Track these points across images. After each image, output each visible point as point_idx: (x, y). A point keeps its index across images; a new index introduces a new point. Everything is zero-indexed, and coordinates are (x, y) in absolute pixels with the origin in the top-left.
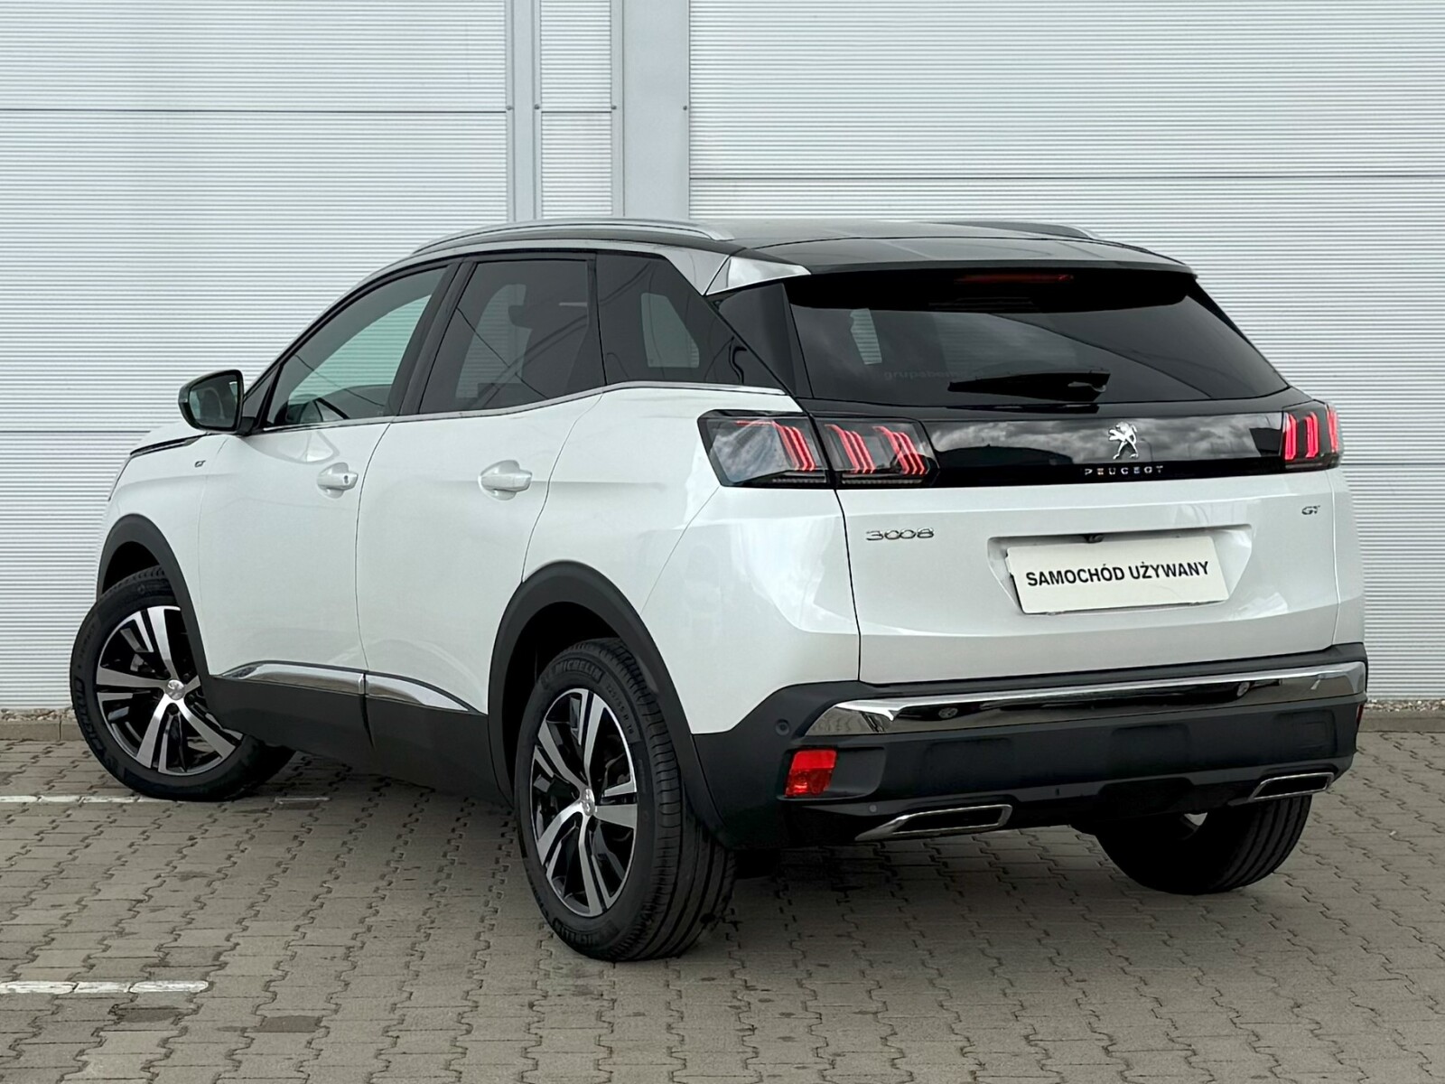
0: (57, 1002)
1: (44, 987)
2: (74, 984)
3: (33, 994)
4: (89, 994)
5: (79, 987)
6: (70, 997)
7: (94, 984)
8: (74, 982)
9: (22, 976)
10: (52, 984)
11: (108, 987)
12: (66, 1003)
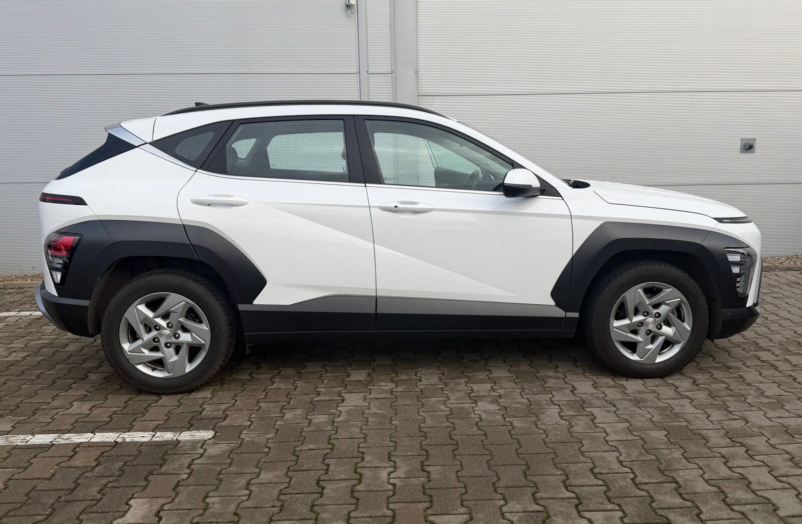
1: (139, 437)
2: (154, 434)
3: (132, 443)
6: (149, 444)
9: (134, 428)
10: (144, 434)
11: (168, 436)
12: (144, 449)
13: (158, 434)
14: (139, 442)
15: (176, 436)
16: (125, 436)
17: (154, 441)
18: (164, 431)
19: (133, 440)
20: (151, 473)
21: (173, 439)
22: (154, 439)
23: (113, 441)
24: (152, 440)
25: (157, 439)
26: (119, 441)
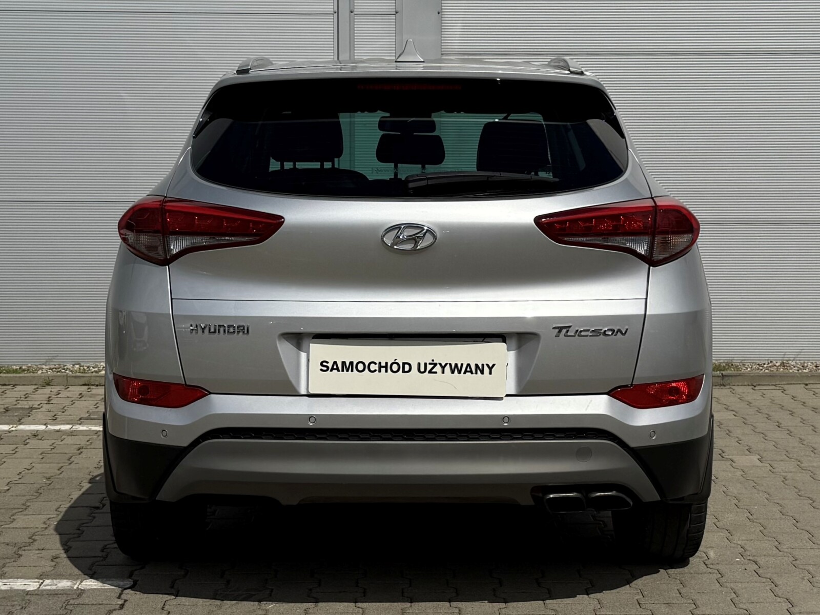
0: (28, 597)
1: (19, 584)
2: (42, 581)
3: (12, 591)
4: (50, 590)
5: (44, 583)
6: (38, 593)
7: (55, 581)
8: (42, 579)
9: (7, 574)
10: (27, 582)
11: (64, 584)
12: (33, 598)
13: (47, 582)
15: (76, 584)
19: (11, 588)
21: (73, 587)
22: (43, 587)
24: (41, 589)
25: (47, 588)
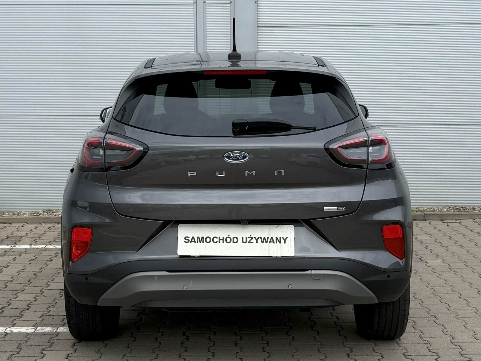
13: (39, 328)
14: (26, 333)
16: (11, 329)
17: (38, 332)
18: (44, 327)
20: (44, 350)
23: (3, 332)
25: (40, 331)
26: (9, 332)
